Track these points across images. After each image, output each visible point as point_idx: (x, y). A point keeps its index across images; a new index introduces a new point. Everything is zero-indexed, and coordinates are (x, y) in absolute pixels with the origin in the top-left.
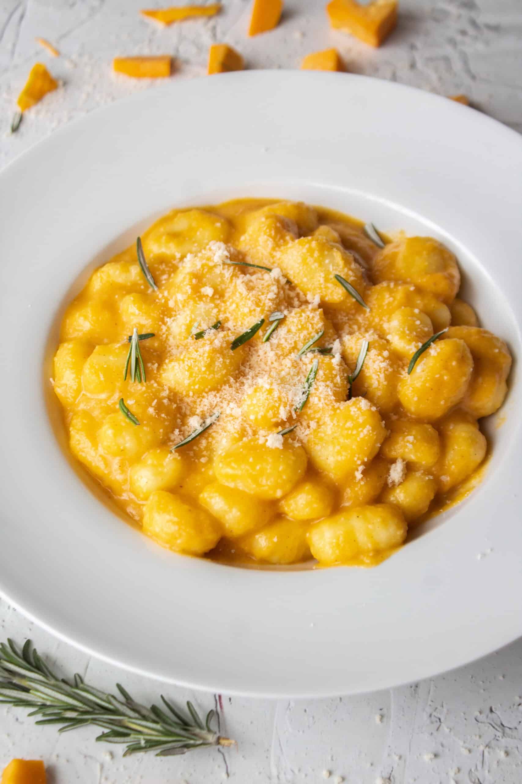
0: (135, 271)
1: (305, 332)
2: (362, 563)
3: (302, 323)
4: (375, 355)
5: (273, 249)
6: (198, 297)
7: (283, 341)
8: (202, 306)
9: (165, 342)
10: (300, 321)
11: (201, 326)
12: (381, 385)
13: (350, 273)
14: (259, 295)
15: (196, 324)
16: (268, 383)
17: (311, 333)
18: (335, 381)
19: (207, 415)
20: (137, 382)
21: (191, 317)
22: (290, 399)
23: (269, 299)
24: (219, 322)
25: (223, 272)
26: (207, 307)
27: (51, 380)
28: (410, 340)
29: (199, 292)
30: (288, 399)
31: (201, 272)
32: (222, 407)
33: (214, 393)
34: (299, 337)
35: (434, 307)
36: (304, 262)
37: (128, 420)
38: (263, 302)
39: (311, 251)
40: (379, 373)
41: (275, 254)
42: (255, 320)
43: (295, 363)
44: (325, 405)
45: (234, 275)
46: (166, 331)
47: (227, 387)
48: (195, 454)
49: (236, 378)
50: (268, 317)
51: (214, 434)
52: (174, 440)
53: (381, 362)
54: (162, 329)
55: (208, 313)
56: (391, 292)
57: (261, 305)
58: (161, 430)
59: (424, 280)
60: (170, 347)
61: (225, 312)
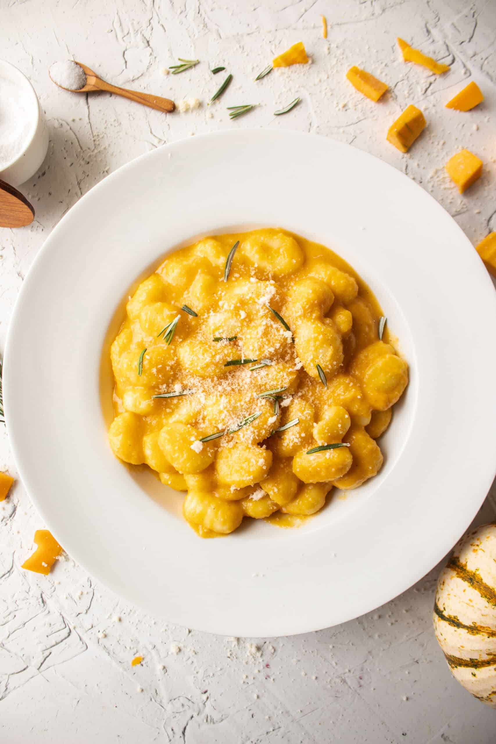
0: (222, 261)
1: (275, 383)
2: (197, 530)
3: (277, 377)
4: (297, 431)
5: (300, 316)
6: (236, 313)
7: (259, 378)
8: (233, 322)
9: (200, 324)
10: (277, 375)
11: (223, 334)
12: (288, 447)
13: (330, 367)
14: (265, 344)
15: (221, 331)
16: (224, 406)
17: (279, 385)
18: (261, 431)
19: (189, 388)
20: (165, 340)
21: (222, 324)
22: (229, 423)
23: (268, 351)
24: (236, 338)
25: (260, 309)
26: (236, 324)
27: (130, 297)
28: (322, 438)
29: (239, 311)
30: (228, 422)
31: (247, 301)
32: (198, 390)
33: (200, 379)
34: (270, 382)
35: (362, 415)
36: (308, 341)
37: (138, 367)
38: (264, 349)
39: (316, 339)
40: (291, 442)
41: (299, 319)
42: (252, 357)
43: (252, 400)
44: (244, 442)
45: (266, 316)
46: (206, 318)
47: (210, 380)
48: (166, 404)
49: (219, 378)
50: (261, 359)
51: (185, 400)
52: (160, 389)
53: (296, 438)
54: (204, 315)
55: (234, 327)
56: (347, 389)
57: (262, 350)
58: (154, 383)
59: (372, 394)
60: (200, 330)
61: (243, 335)
